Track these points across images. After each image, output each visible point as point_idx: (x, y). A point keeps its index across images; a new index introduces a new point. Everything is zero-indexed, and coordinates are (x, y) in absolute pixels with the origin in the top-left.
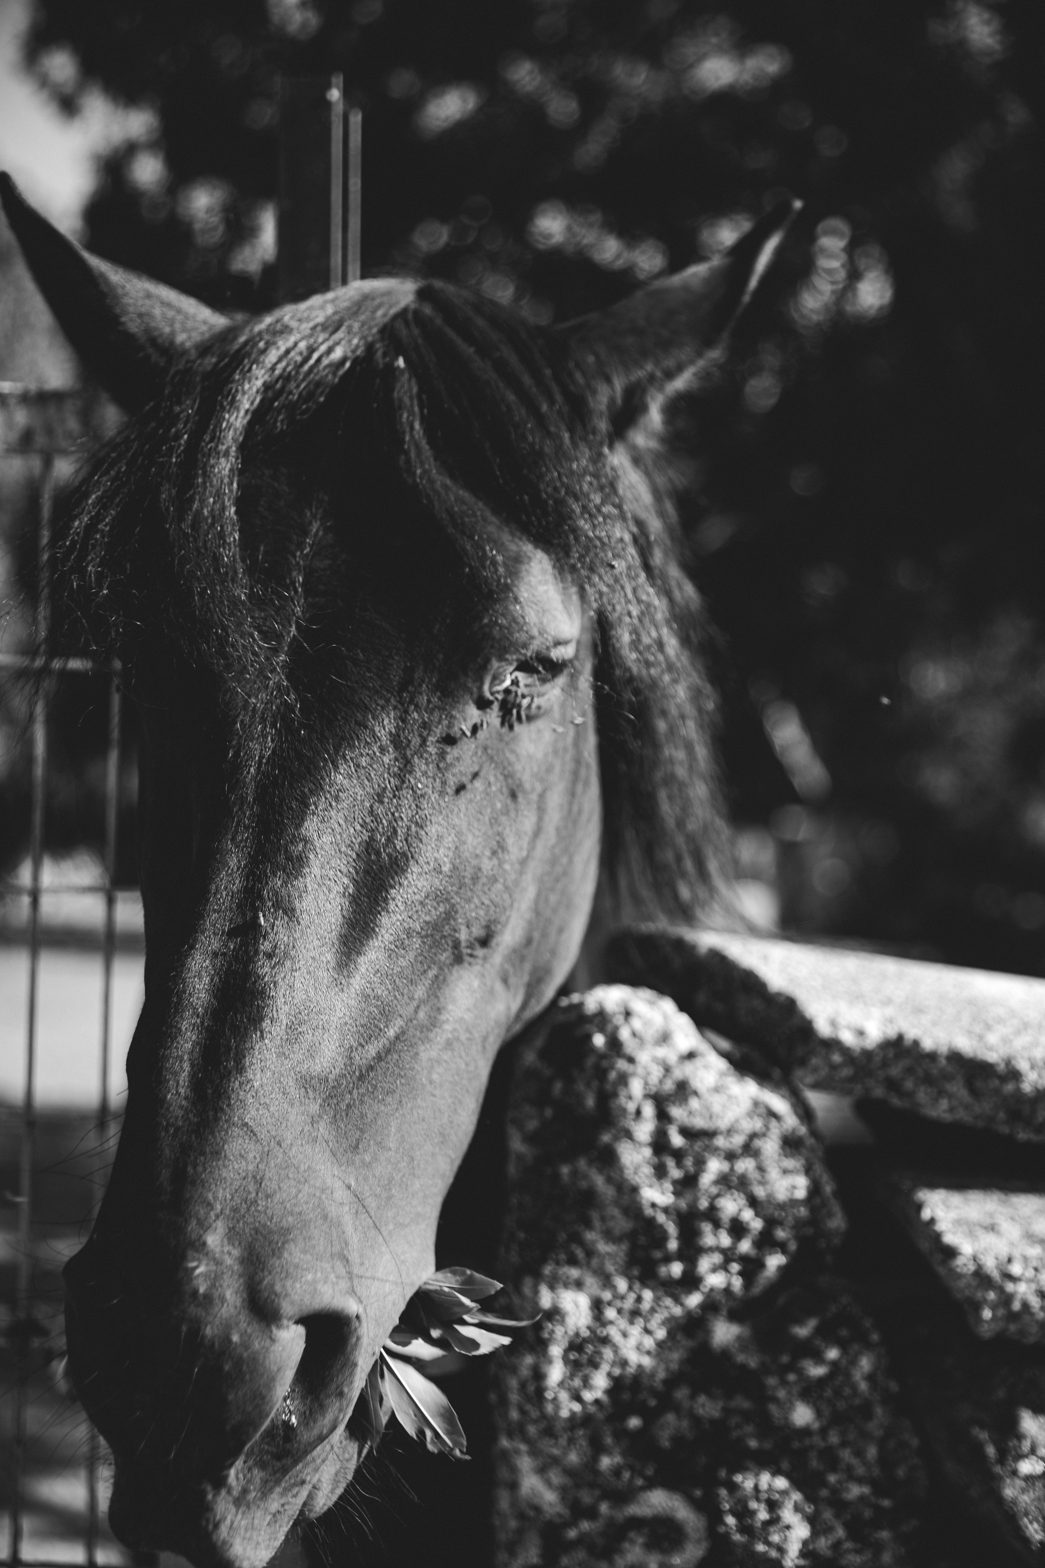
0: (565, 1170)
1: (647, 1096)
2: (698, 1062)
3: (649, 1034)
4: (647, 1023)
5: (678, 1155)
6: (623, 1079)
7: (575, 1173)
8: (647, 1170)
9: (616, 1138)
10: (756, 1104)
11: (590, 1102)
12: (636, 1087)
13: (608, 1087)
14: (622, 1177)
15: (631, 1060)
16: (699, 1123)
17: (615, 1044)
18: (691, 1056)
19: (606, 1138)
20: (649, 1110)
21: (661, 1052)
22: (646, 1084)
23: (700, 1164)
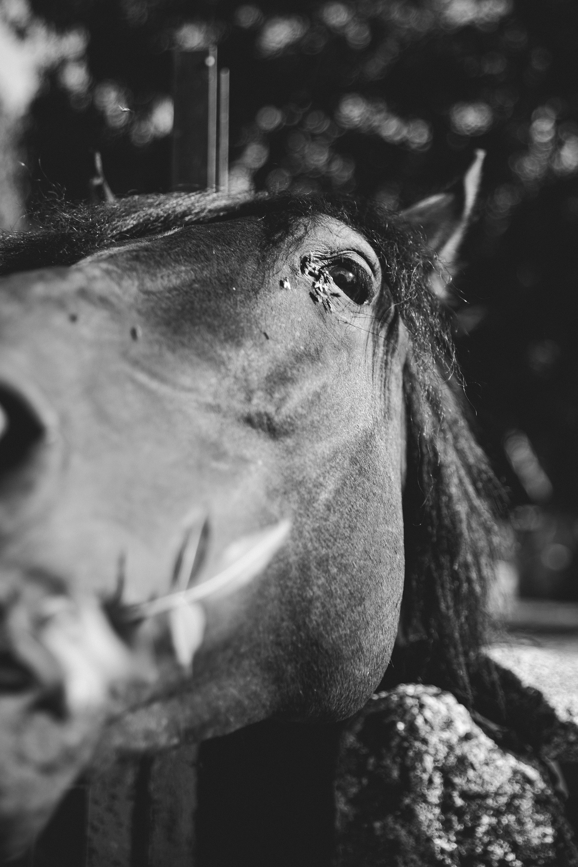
0: (377, 825)
1: (436, 768)
2: (473, 742)
3: (437, 722)
4: (436, 713)
5: (460, 812)
6: (419, 756)
7: (384, 827)
8: (437, 825)
9: (414, 801)
10: (515, 772)
11: (395, 774)
12: (429, 762)
13: (408, 762)
14: (419, 830)
15: (425, 742)
16: (475, 788)
17: (412, 729)
18: (467, 737)
19: (407, 801)
20: (438, 780)
21: (446, 735)
22: (435, 760)
23: (476, 819)
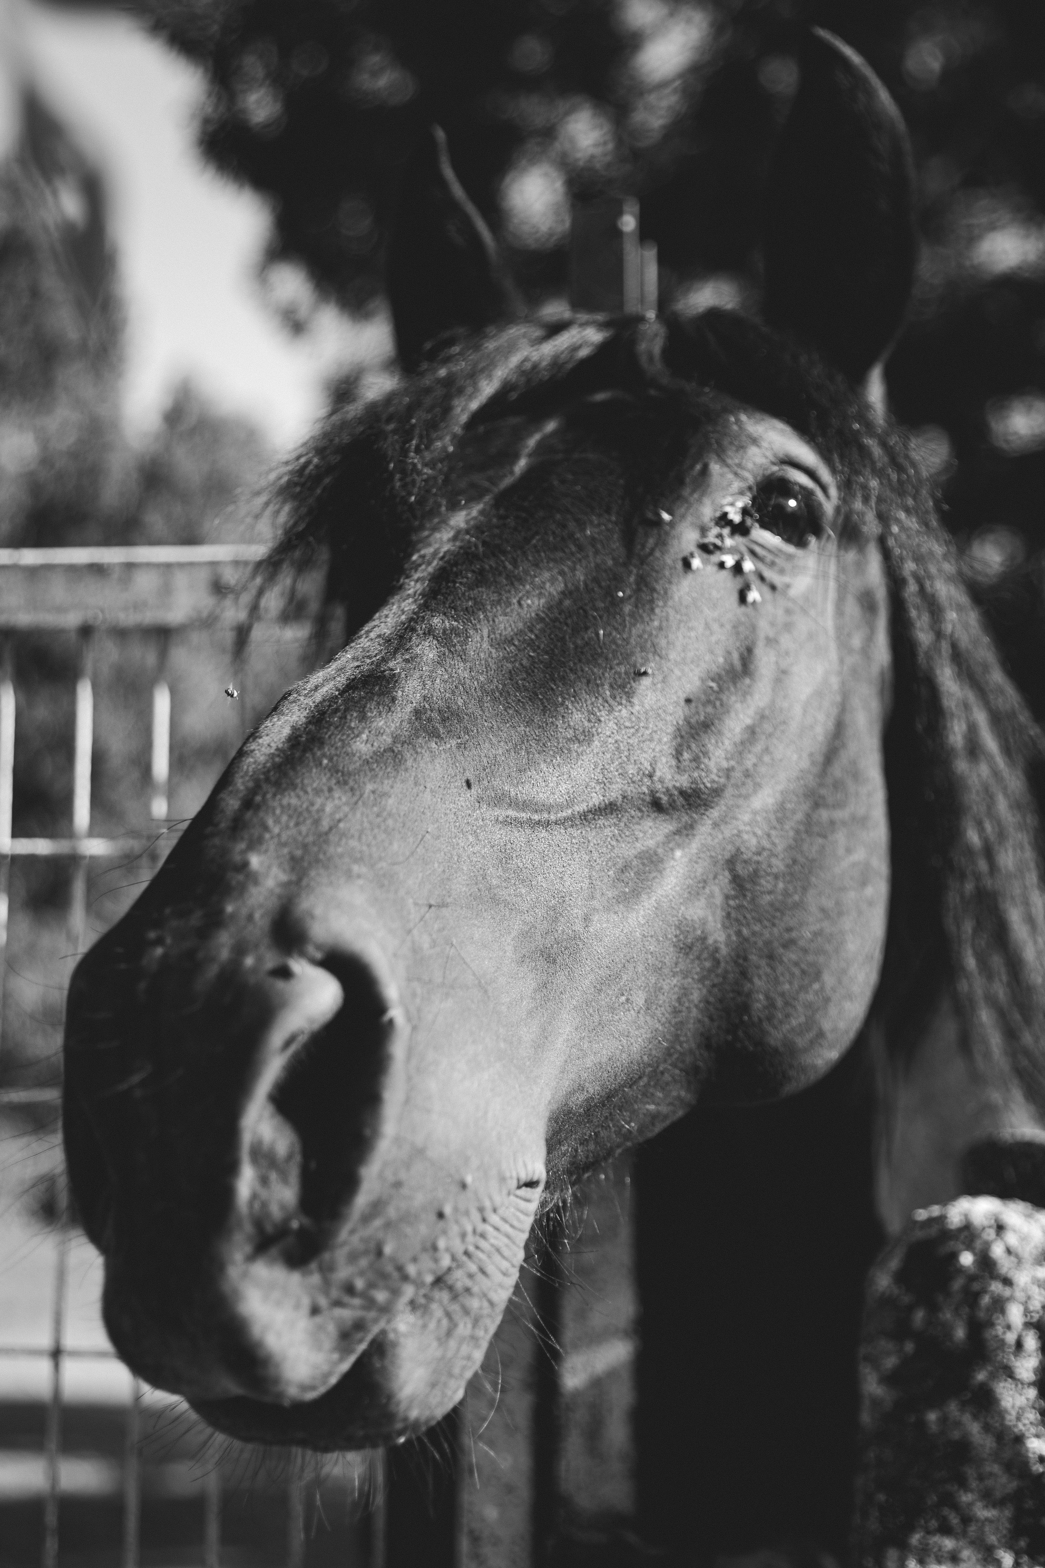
0: (932, 1416)
1: (1028, 1325)
3: (1027, 1251)
4: (1024, 1239)
6: (999, 1305)
7: (944, 1420)
8: (1033, 1416)
9: (993, 1376)
11: (960, 1333)
12: (1015, 1314)
13: (982, 1315)
14: (1002, 1424)
15: (1007, 1282)
17: (986, 1263)
19: (981, 1376)
20: (1031, 1342)
22: (1027, 1311)
